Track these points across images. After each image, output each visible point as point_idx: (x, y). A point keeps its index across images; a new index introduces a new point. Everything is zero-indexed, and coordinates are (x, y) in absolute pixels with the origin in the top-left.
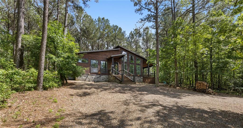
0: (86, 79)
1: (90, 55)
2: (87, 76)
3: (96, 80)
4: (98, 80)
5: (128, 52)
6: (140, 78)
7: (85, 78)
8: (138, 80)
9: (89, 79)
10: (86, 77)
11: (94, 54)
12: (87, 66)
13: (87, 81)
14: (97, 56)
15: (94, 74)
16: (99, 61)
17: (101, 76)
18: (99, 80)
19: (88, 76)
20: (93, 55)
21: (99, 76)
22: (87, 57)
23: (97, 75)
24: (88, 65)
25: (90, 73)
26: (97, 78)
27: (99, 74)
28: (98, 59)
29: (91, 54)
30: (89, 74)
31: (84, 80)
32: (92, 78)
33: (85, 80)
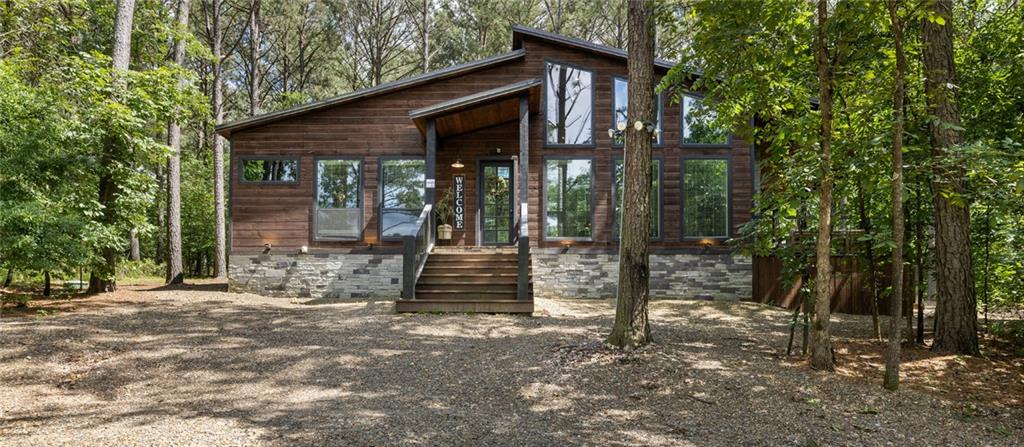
0: (286, 280)
1: (310, 127)
2: (292, 260)
3: (348, 287)
4: (358, 287)
5: (606, 67)
6: (721, 267)
7: (282, 273)
8: (700, 285)
9: (305, 281)
10: (289, 272)
11: (338, 122)
12: (291, 199)
13: (290, 292)
14: (356, 127)
15: (337, 250)
16: (367, 159)
17: (380, 261)
18: (366, 283)
19: (300, 263)
20: (328, 127)
21: (365, 259)
22: (294, 146)
23: (351, 253)
24: (296, 195)
25: (311, 243)
26: (355, 272)
27: (371, 249)
28: (363, 151)
29: (315, 122)
30: (305, 249)
31: (273, 289)
32: (324, 273)
33: (281, 288)
